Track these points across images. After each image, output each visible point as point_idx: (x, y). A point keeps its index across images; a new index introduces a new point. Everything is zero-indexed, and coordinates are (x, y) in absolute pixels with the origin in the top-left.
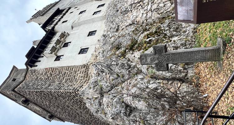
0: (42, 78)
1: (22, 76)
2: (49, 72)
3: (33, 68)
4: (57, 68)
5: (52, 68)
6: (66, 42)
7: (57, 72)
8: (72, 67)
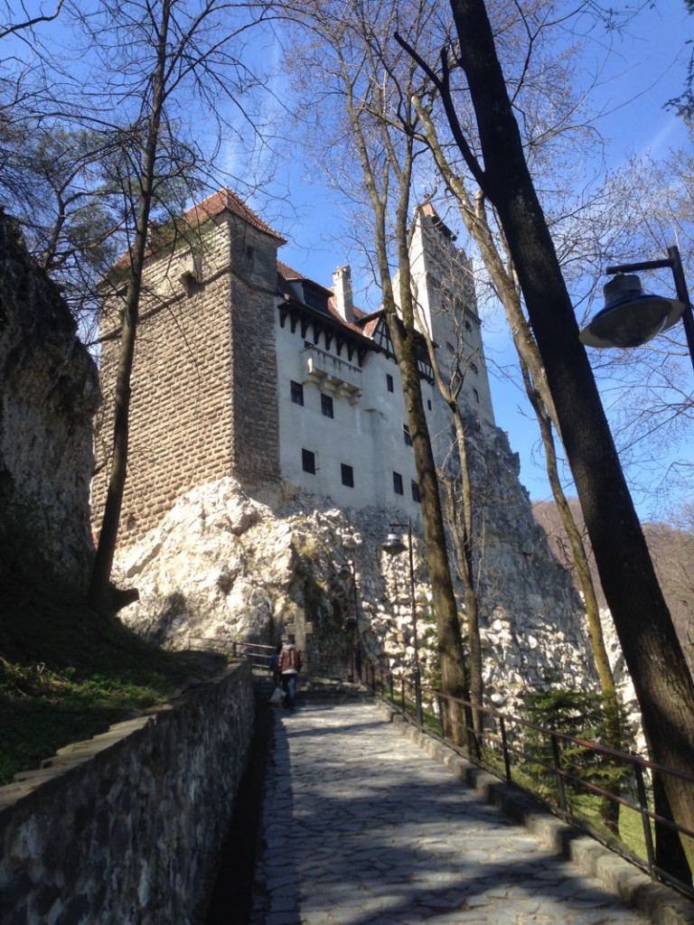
0: (254, 348)
1: (261, 278)
2: (268, 369)
3: (277, 314)
4: (276, 392)
5: (275, 377)
6: (334, 400)
7: (266, 395)
8: (275, 437)
